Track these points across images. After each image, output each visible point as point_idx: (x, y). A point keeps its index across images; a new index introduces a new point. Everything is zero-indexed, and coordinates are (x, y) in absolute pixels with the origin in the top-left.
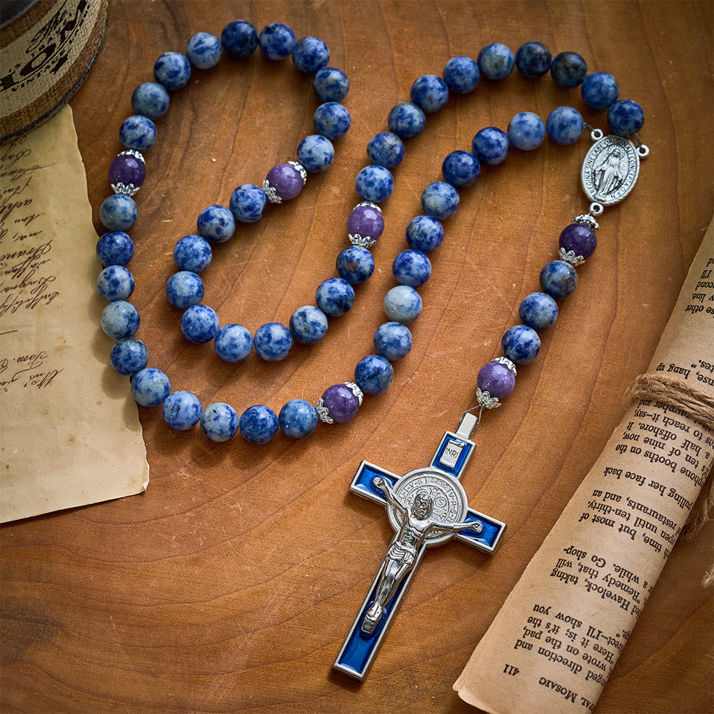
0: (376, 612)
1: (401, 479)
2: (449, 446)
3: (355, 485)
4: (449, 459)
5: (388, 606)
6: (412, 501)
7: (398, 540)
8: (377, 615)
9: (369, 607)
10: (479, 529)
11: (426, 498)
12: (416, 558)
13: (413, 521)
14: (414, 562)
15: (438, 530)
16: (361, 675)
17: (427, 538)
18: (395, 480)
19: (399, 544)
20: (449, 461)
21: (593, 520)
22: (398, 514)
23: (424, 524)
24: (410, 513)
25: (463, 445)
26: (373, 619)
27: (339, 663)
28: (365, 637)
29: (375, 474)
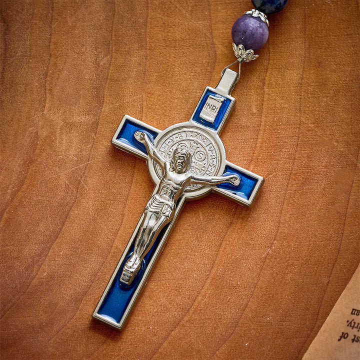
0: (134, 263)
1: (161, 133)
2: (209, 101)
3: (117, 138)
4: (209, 114)
5: (147, 258)
6: (172, 155)
7: (157, 193)
8: (136, 266)
9: (128, 258)
10: (237, 183)
11: (184, 151)
12: (174, 210)
13: (172, 175)
14: (173, 214)
15: (197, 183)
16: (119, 325)
17: (186, 191)
18: (155, 134)
19: (157, 197)
20: (209, 116)
21: (353, 340)
22: (158, 168)
23: (182, 178)
24: (168, 166)
25: (222, 99)
26: (132, 270)
27: (99, 312)
28: (124, 287)
29: (137, 128)
